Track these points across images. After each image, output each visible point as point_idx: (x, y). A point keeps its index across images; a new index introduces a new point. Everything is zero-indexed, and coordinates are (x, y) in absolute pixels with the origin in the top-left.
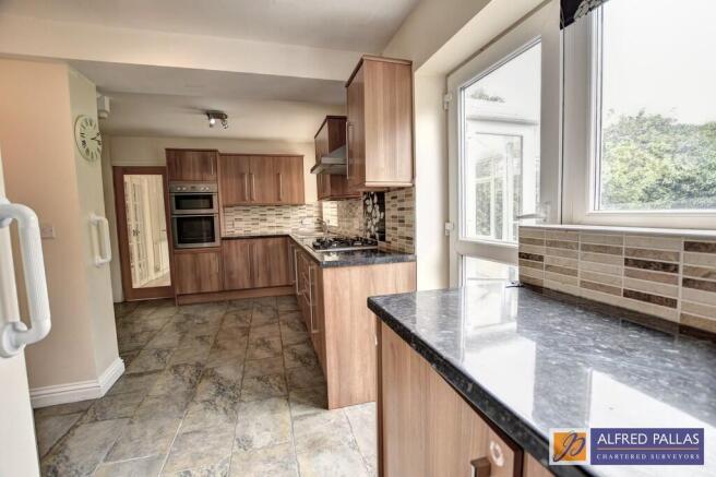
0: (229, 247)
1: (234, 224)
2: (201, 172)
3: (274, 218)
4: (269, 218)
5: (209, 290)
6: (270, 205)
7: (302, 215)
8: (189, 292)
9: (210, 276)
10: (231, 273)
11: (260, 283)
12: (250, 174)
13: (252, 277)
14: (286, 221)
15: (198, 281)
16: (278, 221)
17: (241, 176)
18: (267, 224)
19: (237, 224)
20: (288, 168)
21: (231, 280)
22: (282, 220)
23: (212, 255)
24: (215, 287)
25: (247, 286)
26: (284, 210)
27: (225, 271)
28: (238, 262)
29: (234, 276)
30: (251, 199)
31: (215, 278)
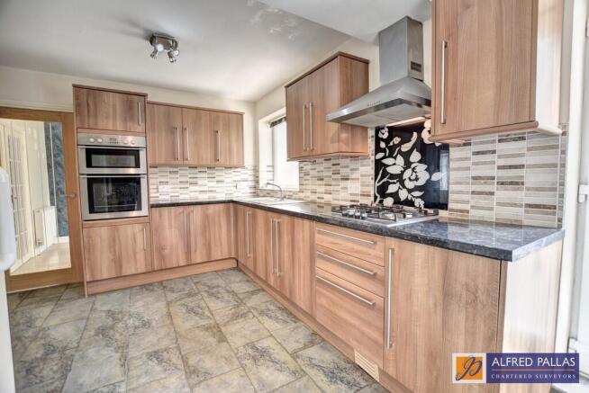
0: (161, 215)
1: (159, 188)
2: (125, 120)
3: (206, 182)
4: (200, 182)
5: (133, 272)
6: (202, 166)
7: (236, 178)
8: (105, 276)
9: (135, 254)
10: (161, 249)
11: (198, 257)
12: (183, 130)
13: (188, 252)
14: (220, 185)
15: (118, 262)
16: (210, 184)
17: (172, 130)
18: (197, 188)
19: (163, 188)
20: (227, 126)
21: (162, 257)
22: (214, 184)
23: (138, 227)
24: (141, 268)
25: (182, 263)
26: (217, 173)
27: (155, 247)
28: (171, 235)
29: (167, 251)
30: (184, 159)
31: (141, 256)
